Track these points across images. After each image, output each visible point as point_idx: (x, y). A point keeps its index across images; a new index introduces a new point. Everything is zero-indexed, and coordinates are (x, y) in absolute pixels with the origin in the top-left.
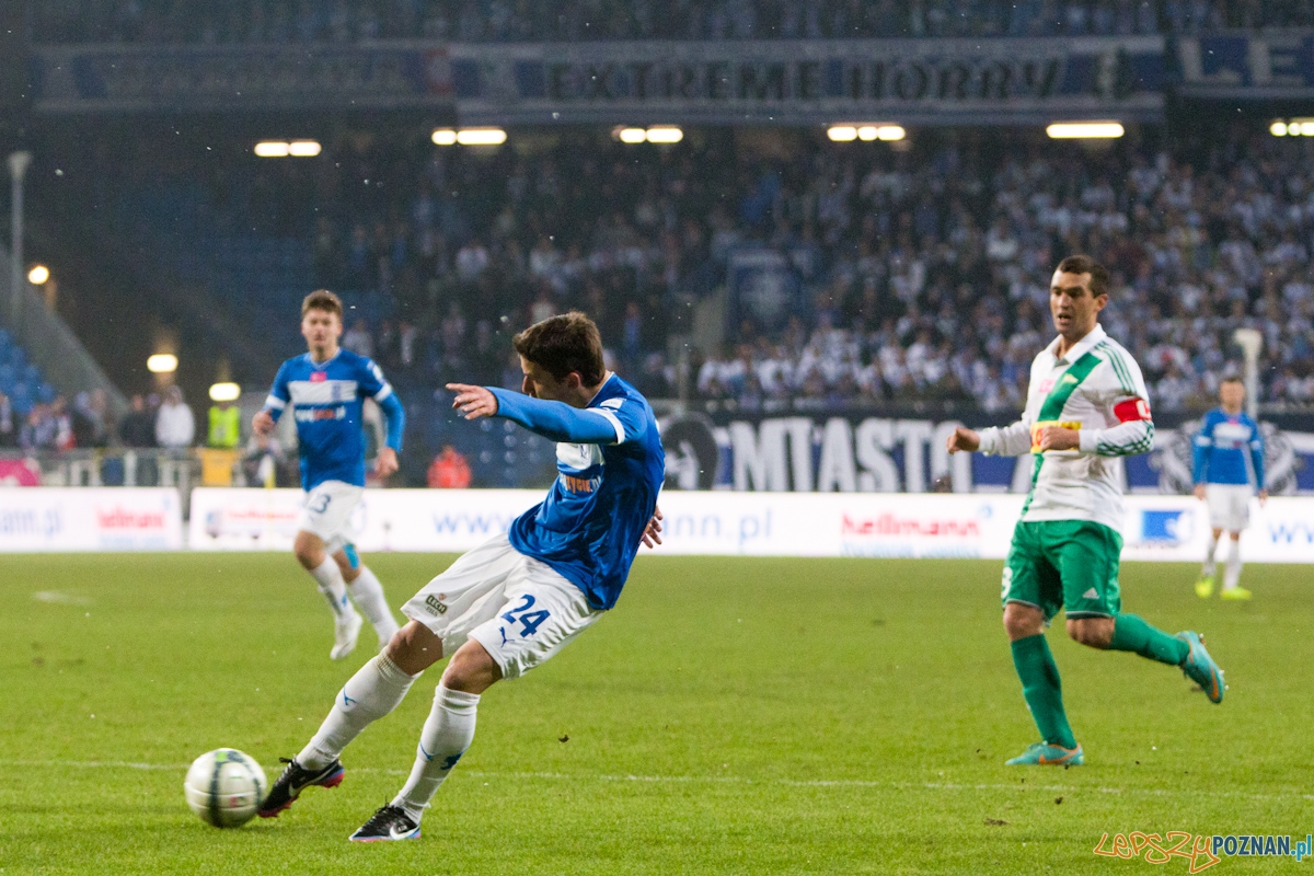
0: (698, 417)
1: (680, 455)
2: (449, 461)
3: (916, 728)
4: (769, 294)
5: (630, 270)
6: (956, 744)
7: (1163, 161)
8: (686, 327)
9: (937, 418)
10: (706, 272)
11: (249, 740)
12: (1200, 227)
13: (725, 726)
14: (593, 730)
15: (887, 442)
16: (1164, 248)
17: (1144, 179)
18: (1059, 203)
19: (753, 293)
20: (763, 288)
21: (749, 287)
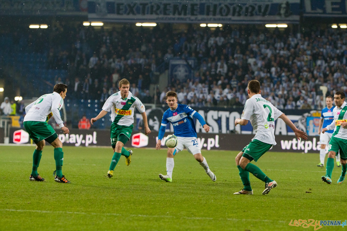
0: (160, 109)
1: (154, 120)
2: (84, 121)
3: (224, 202)
4: (181, 73)
5: (140, 65)
6: (236, 207)
7: (299, 35)
8: (156, 82)
9: (231, 111)
10: (163, 66)
11: (26, 202)
12: (310, 55)
13: (168, 200)
14: (128, 201)
15: (216, 117)
16: (300, 61)
17: (293, 41)
18: (268, 47)
19: (177, 72)
20: (180, 71)
21: (176, 71)
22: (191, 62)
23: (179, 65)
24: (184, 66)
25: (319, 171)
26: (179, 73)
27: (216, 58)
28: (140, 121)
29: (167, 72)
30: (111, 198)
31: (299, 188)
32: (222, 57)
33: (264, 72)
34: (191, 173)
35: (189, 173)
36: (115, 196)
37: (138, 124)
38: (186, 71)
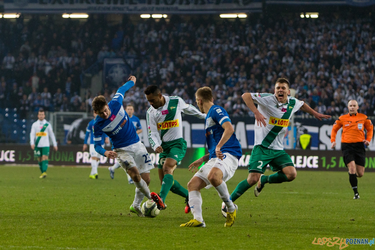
4: (118, 74)
19: (113, 74)
20: (117, 72)
21: (112, 72)
22: (130, 62)
23: (115, 65)
24: (122, 65)
25: (286, 192)
26: (116, 75)
27: (160, 56)
28: (68, 133)
29: (101, 73)
30: (34, 227)
31: (261, 213)
32: (168, 54)
33: (217, 72)
34: (130, 196)
35: (129, 196)
36: (39, 225)
37: (67, 137)
38: (124, 72)
